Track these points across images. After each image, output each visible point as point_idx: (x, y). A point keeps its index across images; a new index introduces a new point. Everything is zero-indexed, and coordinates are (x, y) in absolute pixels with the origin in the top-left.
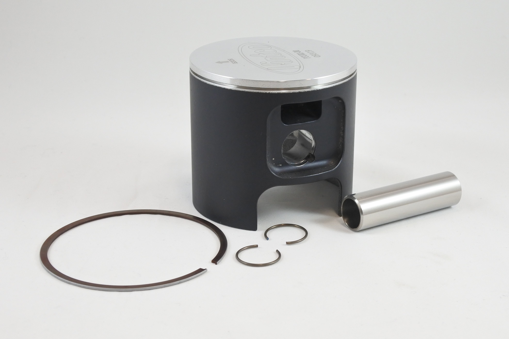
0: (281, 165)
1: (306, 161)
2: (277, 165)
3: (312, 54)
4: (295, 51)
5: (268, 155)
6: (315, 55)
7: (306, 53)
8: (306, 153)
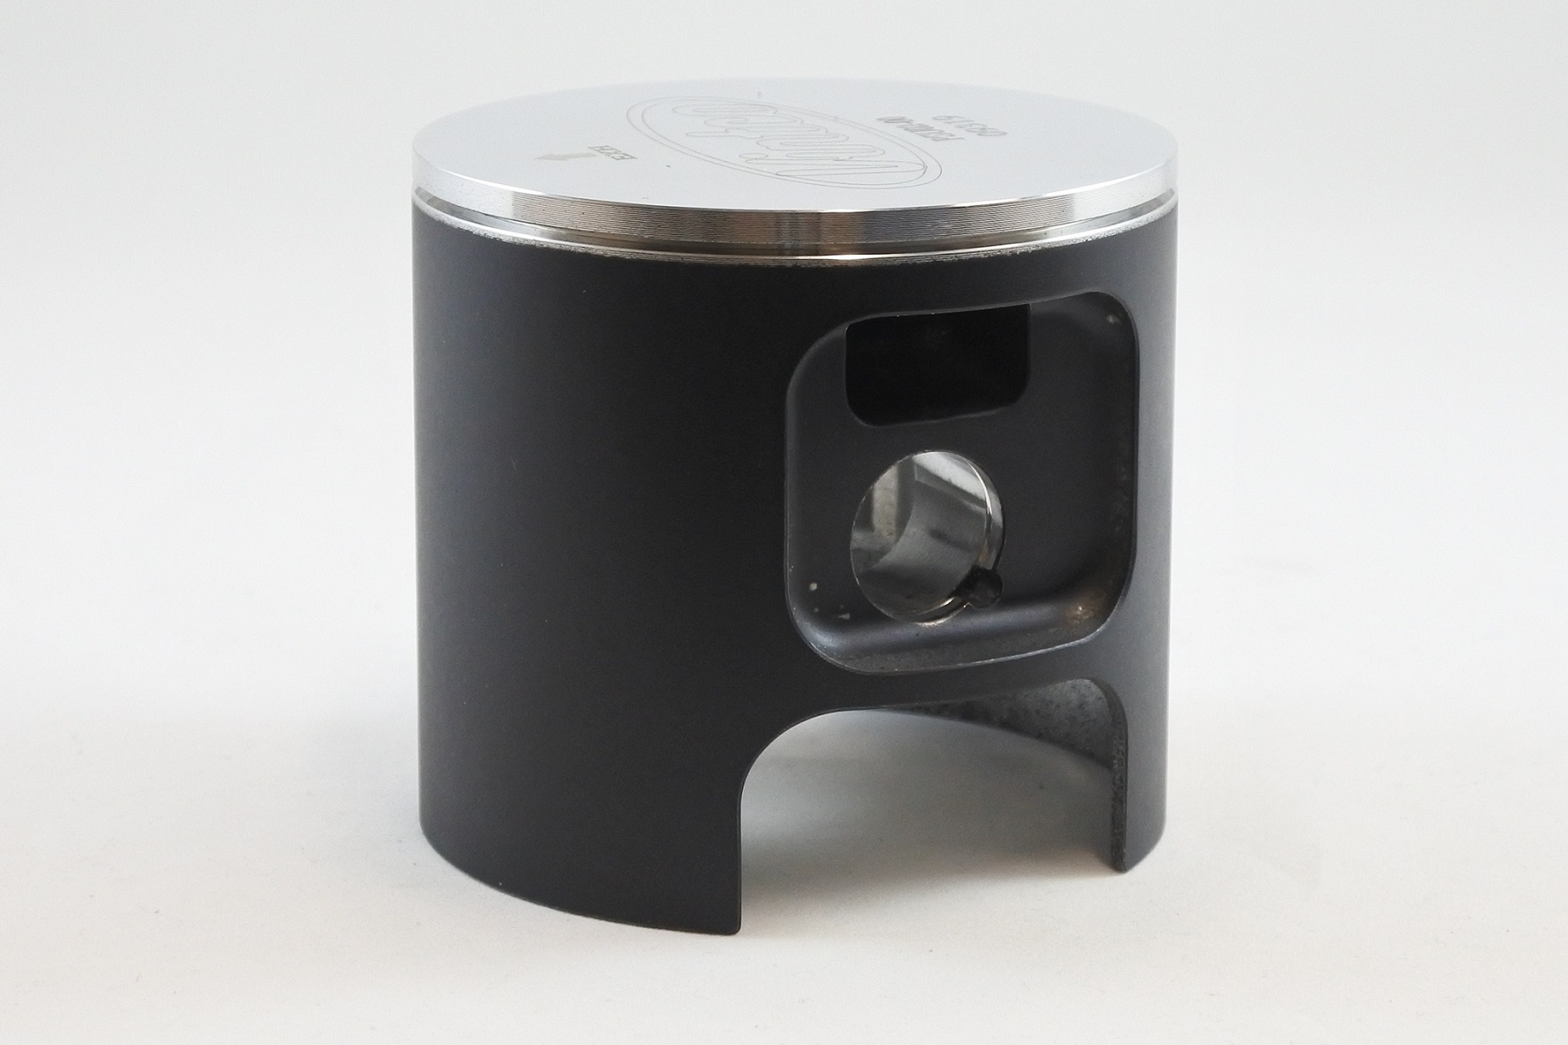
0: (846, 616)
1: (959, 600)
2: (828, 619)
3: (968, 128)
4: (888, 121)
5: (790, 567)
6: (983, 131)
7: (938, 125)
8: (959, 565)
